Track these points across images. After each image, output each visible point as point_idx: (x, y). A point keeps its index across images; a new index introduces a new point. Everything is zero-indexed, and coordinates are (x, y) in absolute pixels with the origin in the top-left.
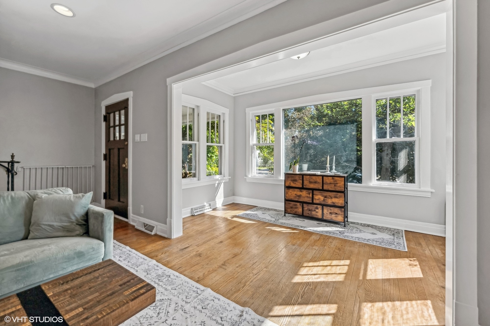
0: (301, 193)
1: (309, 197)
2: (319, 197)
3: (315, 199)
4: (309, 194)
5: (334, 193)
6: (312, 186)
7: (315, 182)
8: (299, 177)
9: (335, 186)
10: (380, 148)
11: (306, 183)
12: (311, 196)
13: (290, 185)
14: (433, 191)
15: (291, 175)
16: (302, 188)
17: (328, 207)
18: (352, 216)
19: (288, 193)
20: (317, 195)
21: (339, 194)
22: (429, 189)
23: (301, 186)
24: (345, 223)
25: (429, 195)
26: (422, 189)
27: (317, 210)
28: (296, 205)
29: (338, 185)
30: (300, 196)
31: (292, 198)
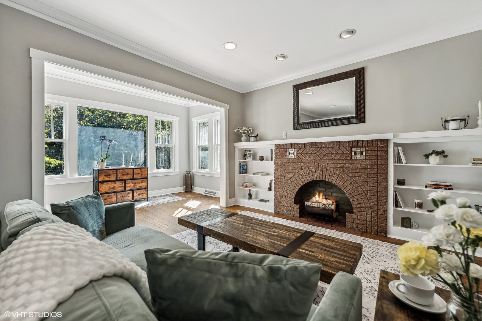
0: (115, 185)
1: (122, 187)
2: (130, 185)
3: (127, 187)
4: (122, 184)
5: (141, 180)
6: (125, 177)
7: (127, 174)
8: (113, 172)
9: (142, 174)
10: (158, 149)
11: (119, 175)
12: (124, 185)
13: (104, 180)
14: (180, 171)
15: (105, 171)
16: (116, 180)
17: (137, 191)
18: (151, 193)
19: (102, 187)
20: (129, 183)
21: (144, 180)
22: (178, 170)
23: (115, 179)
24: (147, 199)
25: (178, 173)
26: (176, 171)
27: (129, 195)
28: (111, 196)
29: (144, 174)
30: (113, 188)
31: (107, 191)
